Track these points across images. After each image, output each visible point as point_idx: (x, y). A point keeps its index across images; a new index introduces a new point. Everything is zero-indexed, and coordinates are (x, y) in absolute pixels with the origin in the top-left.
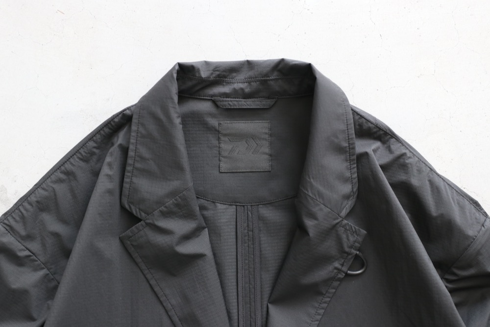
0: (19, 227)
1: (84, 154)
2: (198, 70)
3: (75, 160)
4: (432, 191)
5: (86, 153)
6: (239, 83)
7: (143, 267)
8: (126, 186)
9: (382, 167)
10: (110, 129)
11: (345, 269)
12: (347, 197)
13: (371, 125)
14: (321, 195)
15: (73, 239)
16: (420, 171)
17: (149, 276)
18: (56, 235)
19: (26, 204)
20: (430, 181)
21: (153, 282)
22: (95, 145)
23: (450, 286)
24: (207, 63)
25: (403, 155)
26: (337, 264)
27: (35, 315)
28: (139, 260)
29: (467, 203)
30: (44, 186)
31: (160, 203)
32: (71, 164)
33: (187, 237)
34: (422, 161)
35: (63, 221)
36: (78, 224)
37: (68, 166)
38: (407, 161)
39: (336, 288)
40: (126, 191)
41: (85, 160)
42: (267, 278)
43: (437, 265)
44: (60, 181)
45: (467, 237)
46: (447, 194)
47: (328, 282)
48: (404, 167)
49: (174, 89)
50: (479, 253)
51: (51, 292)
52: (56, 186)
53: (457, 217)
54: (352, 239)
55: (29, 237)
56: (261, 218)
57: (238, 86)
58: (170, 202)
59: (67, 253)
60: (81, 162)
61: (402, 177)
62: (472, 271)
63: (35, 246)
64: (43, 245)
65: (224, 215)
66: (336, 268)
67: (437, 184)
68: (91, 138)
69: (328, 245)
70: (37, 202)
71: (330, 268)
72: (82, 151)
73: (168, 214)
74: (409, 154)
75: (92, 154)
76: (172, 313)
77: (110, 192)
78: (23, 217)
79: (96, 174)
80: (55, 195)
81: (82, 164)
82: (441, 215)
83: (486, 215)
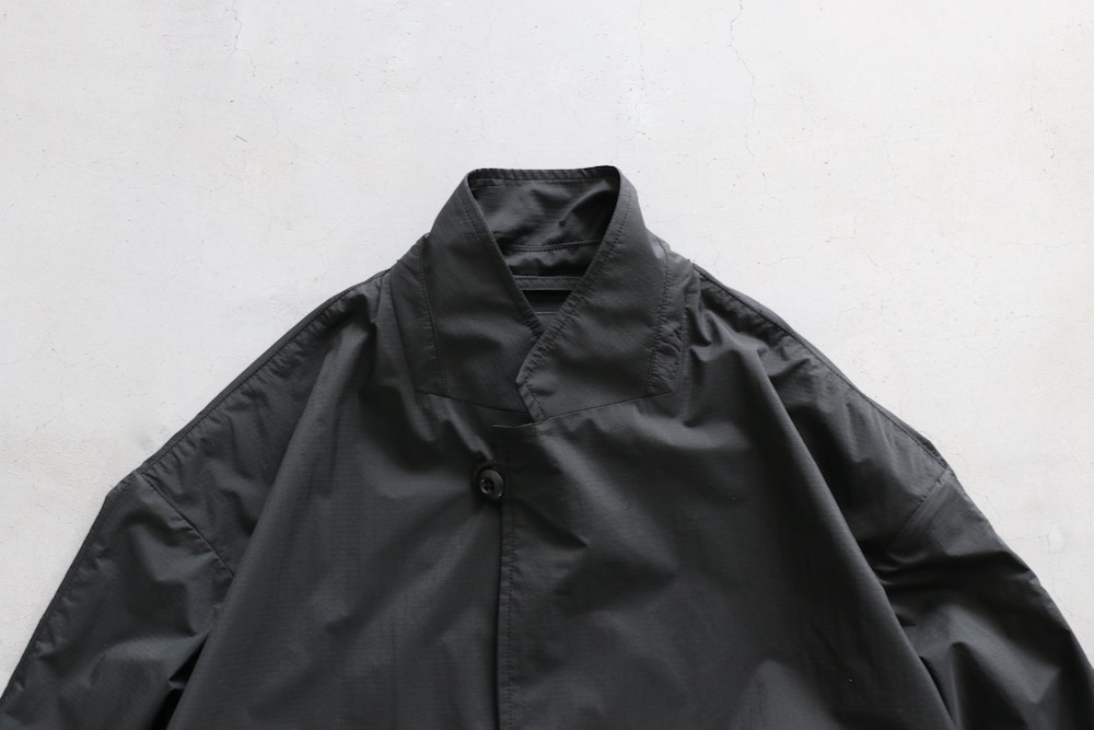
0: (172, 482)
1: (281, 364)
3: (265, 374)
4: (853, 422)
5: (284, 362)
6: (533, 252)
10: (323, 322)
13: (751, 313)
15: (261, 504)
16: (832, 389)
18: (232, 496)
19: (184, 444)
20: (849, 405)
22: (299, 349)
23: (885, 582)
25: (805, 362)
27: (194, 625)
29: (911, 442)
30: (215, 414)
32: (260, 379)
34: (834, 372)
35: (243, 472)
36: (269, 478)
37: (254, 383)
38: (811, 373)
41: (282, 374)
43: (865, 546)
44: (240, 407)
45: (911, 498)
46: (880, 428)
48: (807, 382)
50: (930, 524)
51: (221, 590)
52: (232, 415)
53: (896, 466)
55: (187, 499)
57: (530, 256)
59: (248, 526)
60: (275, 377)
61: (803, 398)
62: (920, 556)
63: (196, 514)
64: (211, 512)
67: (861, 410)
68: (292, 337)
70: (203, 440)
72: (277, 358)
74: (814, 362)
75: (294, 364)
78: (179, 465)
79: (302, 397)
80: (232, 429)
81: (278, 380)
82: (867, 462)
83: (944, 464)
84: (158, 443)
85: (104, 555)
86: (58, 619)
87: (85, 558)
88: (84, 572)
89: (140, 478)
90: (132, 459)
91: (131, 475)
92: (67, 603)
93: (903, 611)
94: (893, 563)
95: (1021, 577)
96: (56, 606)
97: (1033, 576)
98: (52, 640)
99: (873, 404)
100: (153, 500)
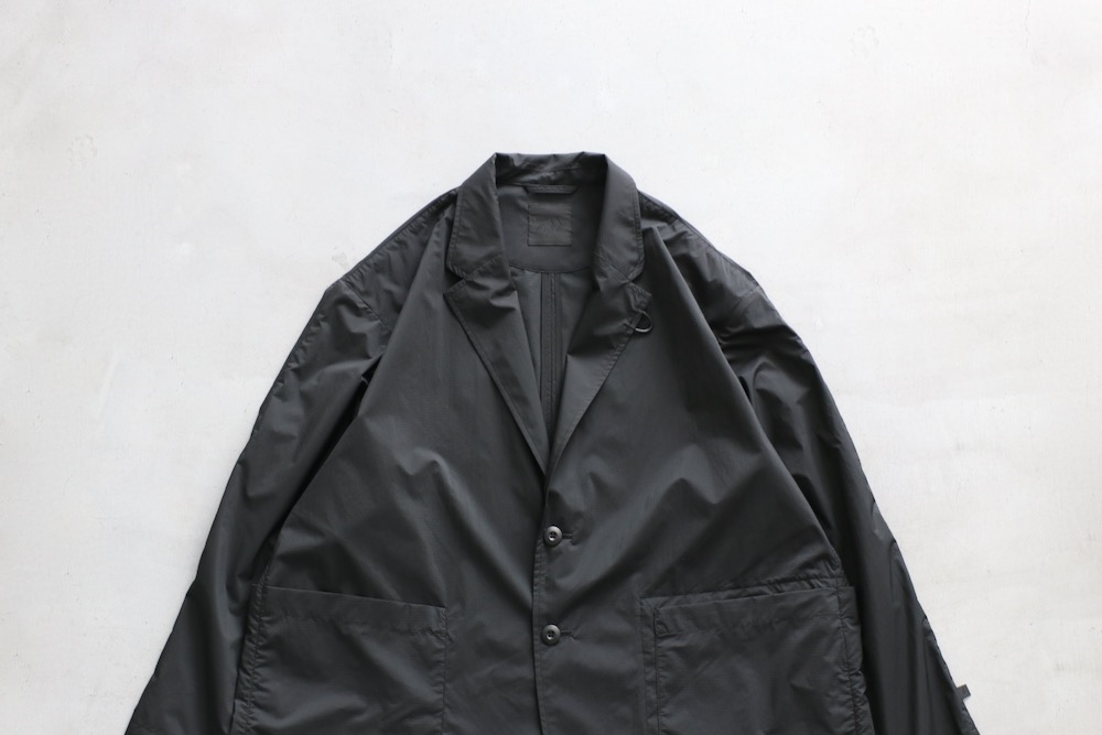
0: (359, 285)
1: (414, 227)
2: (512, 160)
3: (407, 232)
4: (709, 261)
5: (416, 226)
6: (546, 172)
7: (462, 319)
8: (451, 250)
9: (666, 242)
10: (437, 206)
11: (633, 326)
12: (634, 264)
14: (610, 258)
15: (405, 298)
16: (699, 246)
17: (466, 328)
18: (389, 293)
19: (365, 266)
20: (707, 254)
21: (469, 333)
22: (424, 220)
23: (724, 343)
24: (519, 155)
25: (684, 233)
26: (626, 321)
27: (371, 353)
28: (459, 313)
29: (738, 272)
30: (381, 251)
31: (478, 264)
32: (404, 234)
33: (501, 294)
34: (700, 237)
35: (395, 282)
36: (408, 286)
37: (401, 237)
38: (688, 238)
39: (626, 343)
40: (450, 255)
41: (415, 232)
42: (567, 333)
43: (712, 325)
44: (393, 248)
45: (736, 298)
46: (724, 266)
47: (619, 335)
48: (686, 242)
49: (493, 173)
50: (746, 311)
51: (385, 339)
52: (391, 253)
53: (729, 283)
54: (638, 300)
55: (367, 293)
56: (563, 284)
57: (545, 174)
58: (487, 264)
59: (398, 308)
60: (411, 233)
61: (683, 250)
62: (741, 328)
63: (371, 301)
64: (378, 300)
65: (532, 280)
66: (625, 325)
67: (713, 256)
68: (420, 214)
69: (618, 303)
70: (375, 264)
71: (620, 324)
72: (413, 225)
73: (484, 274)
74: (689, 232)
75: (421, 227)
76: (485, 359)
77: (438, 255)
78: (362, 277)
79: (424, 245)
80: (390, 260)
81: (413, 236)
82: (715, 281)
83: (757, 284)
84: (351, 265)
85: (324, 320)
86: (300, 353)
87: (314, 321)
88: (314, 329)
89: (343, 282)
90: (338, 273)
91: (338, 282)
92: (305, 343)
93: (730, 356)
94: (727, 332)
95: (793, 338)
96: (299, 345)
97: (799, 338)
98: (297, 361)
99: (720, 254)
100: (349, 293)
